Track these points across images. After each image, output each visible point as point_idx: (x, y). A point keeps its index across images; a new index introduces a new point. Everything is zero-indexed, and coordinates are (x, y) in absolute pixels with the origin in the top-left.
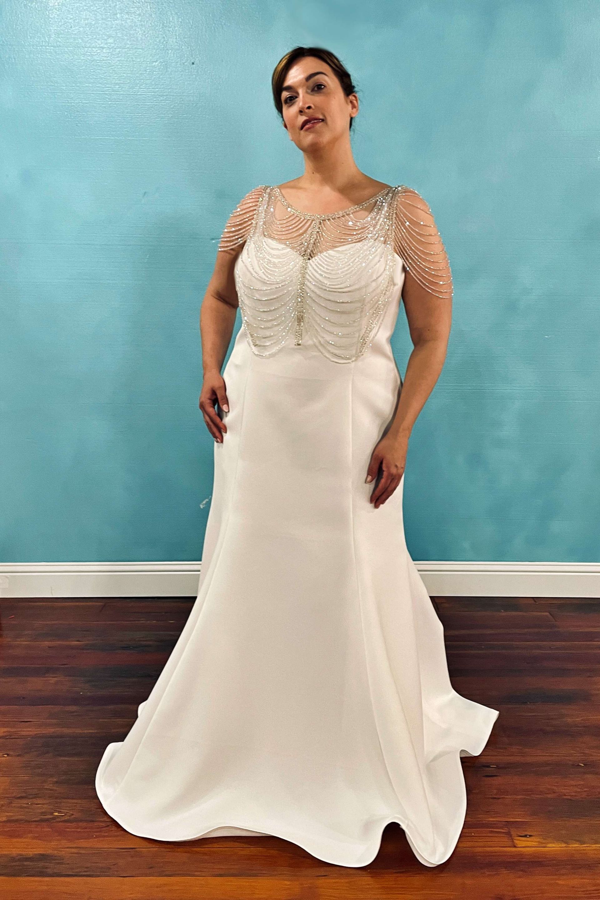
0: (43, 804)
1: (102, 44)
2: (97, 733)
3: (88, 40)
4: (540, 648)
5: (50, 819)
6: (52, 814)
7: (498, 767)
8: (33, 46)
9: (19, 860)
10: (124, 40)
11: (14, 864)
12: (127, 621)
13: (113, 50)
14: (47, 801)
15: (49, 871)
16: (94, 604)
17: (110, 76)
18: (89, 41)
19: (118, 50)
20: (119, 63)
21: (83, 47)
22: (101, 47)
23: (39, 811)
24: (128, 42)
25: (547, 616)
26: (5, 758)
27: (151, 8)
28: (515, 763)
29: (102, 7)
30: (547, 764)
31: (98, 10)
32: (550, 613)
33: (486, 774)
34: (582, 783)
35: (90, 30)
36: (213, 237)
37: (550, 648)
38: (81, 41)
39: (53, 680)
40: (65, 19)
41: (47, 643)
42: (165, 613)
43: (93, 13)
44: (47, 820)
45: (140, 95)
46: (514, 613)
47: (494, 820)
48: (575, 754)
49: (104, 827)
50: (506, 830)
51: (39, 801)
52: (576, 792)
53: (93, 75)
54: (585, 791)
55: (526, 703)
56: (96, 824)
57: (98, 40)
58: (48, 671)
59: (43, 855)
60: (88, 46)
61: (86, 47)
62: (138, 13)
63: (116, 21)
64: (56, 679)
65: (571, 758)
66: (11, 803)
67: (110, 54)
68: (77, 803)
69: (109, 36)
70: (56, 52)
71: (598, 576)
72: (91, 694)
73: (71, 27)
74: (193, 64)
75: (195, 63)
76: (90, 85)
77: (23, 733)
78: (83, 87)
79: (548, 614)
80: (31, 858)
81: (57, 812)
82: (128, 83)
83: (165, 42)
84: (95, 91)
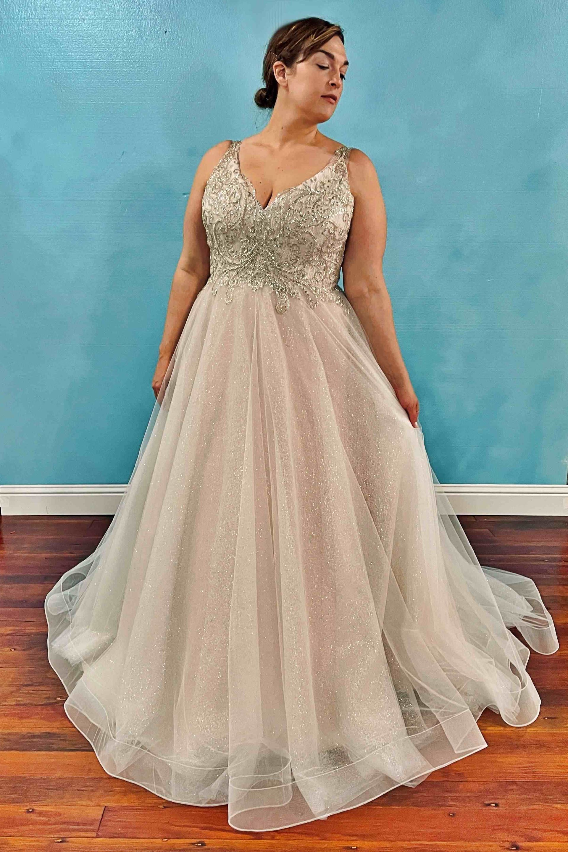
0: (47, 691)
1: (83, 15)
3: (70, 13)
5: (53, 703)
6: (55, 699)
8: (21, 19)
9: (29, 737)
10: (103, 11)
11: (25, 740)
13: (93, 21)
14: (51, 689)
15: (55, 746)
16: (84, 521)
17: (91, 45)
18: (72, 13)
19: (98, 21)
20: (99, 33)
21: (66, 19)
22: (82, 19)
23: (44, 696)
24: (107, 13)
25: (486, 532)
26: (13, 652)
32: (489, 530)
37: (490, 560)
38: (64, 13)
41: (44, 555)
44: (51, 704)
45: (118, 62)
51: (42, 688)
53: (75, 44)
57: (80, 12)
58: (46, 578)
59: (49, 733)
60: (71, 17)
61: (69, 19)
66: (20, 689)
67: (90, 25)
69: (90, 9)
70: (42, 24)
74: (166, 32)
75: (167, 32)
76: (73, 54)
77: (27, 631)
78: (66, 55)
79: (487, 530)
80: (39, 735)
81: (59, 697)
82: (107, 51)
83: (139, 13)
84: (77, 59)
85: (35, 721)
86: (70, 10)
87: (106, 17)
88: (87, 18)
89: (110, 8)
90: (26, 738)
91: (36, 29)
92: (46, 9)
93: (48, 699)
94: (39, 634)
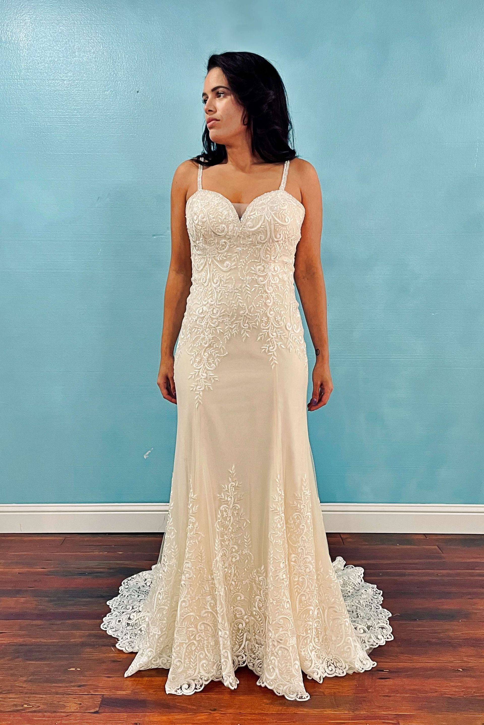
2: (58, 642)
4: (429, 575)
5: (21, 709)
7: (390, 672)
10: (81, 73)
12: (81, 552)
13: (72, 82)
16: (55, 538)
17: (70, 103)
18: (53, 75)
19: (77, 82)
21: (47, 80)
22: (62, 80)
24: (85, 75)
25: (435, 549)
27: (103, 47)
28: (404, 668)
29: (63, 47)
30: (432, 669)
31: (60, 50)
32: (438, 546)
33: (380, 677)
34: (460, 684)
35: (53, 66)
36: (155, 234)
37: (437, 575)
38: (46, 75)
39: (23, 600)
40: (33, 57)
41: (17, 570)
42: (115, 545)
43: (56, 52)
44: (18, 711)
45: (94, 118)
46: (409, 547)
47: (385, 713)
48: (455, 661)
49: (64, 717)
50: (395, 721)
52: (455, 692)
53: (56, 102)
54: (463, 691)
55: (416, 620)
56: (58, 714)
57: (60, 74)
58: (17, 592)
60: (52, 79)
61: (50, 80)
62: (92, 51)
63: (74, 59)
64: (24, 599)
65: (451, 665)
67: (70, 85)
68: (42, 698)
69: (69, 71)
70: (25, 84)
71: (482, 516)
72: (53, 611)
73: (38, 64)
75: (139, 91)
76: (54, 111)
78: (48, 112)
79: (436, 547)
81: (25, 704)
82: (85, 109)
83: (114, 75)
84: (58, 115)
86: (51, 72)
87: (84, 78)
88: (66, 79)
89: (87, 70)
91: (21, 88)
92: (29, 71)
93: (16, 705)
94: (9, 645)
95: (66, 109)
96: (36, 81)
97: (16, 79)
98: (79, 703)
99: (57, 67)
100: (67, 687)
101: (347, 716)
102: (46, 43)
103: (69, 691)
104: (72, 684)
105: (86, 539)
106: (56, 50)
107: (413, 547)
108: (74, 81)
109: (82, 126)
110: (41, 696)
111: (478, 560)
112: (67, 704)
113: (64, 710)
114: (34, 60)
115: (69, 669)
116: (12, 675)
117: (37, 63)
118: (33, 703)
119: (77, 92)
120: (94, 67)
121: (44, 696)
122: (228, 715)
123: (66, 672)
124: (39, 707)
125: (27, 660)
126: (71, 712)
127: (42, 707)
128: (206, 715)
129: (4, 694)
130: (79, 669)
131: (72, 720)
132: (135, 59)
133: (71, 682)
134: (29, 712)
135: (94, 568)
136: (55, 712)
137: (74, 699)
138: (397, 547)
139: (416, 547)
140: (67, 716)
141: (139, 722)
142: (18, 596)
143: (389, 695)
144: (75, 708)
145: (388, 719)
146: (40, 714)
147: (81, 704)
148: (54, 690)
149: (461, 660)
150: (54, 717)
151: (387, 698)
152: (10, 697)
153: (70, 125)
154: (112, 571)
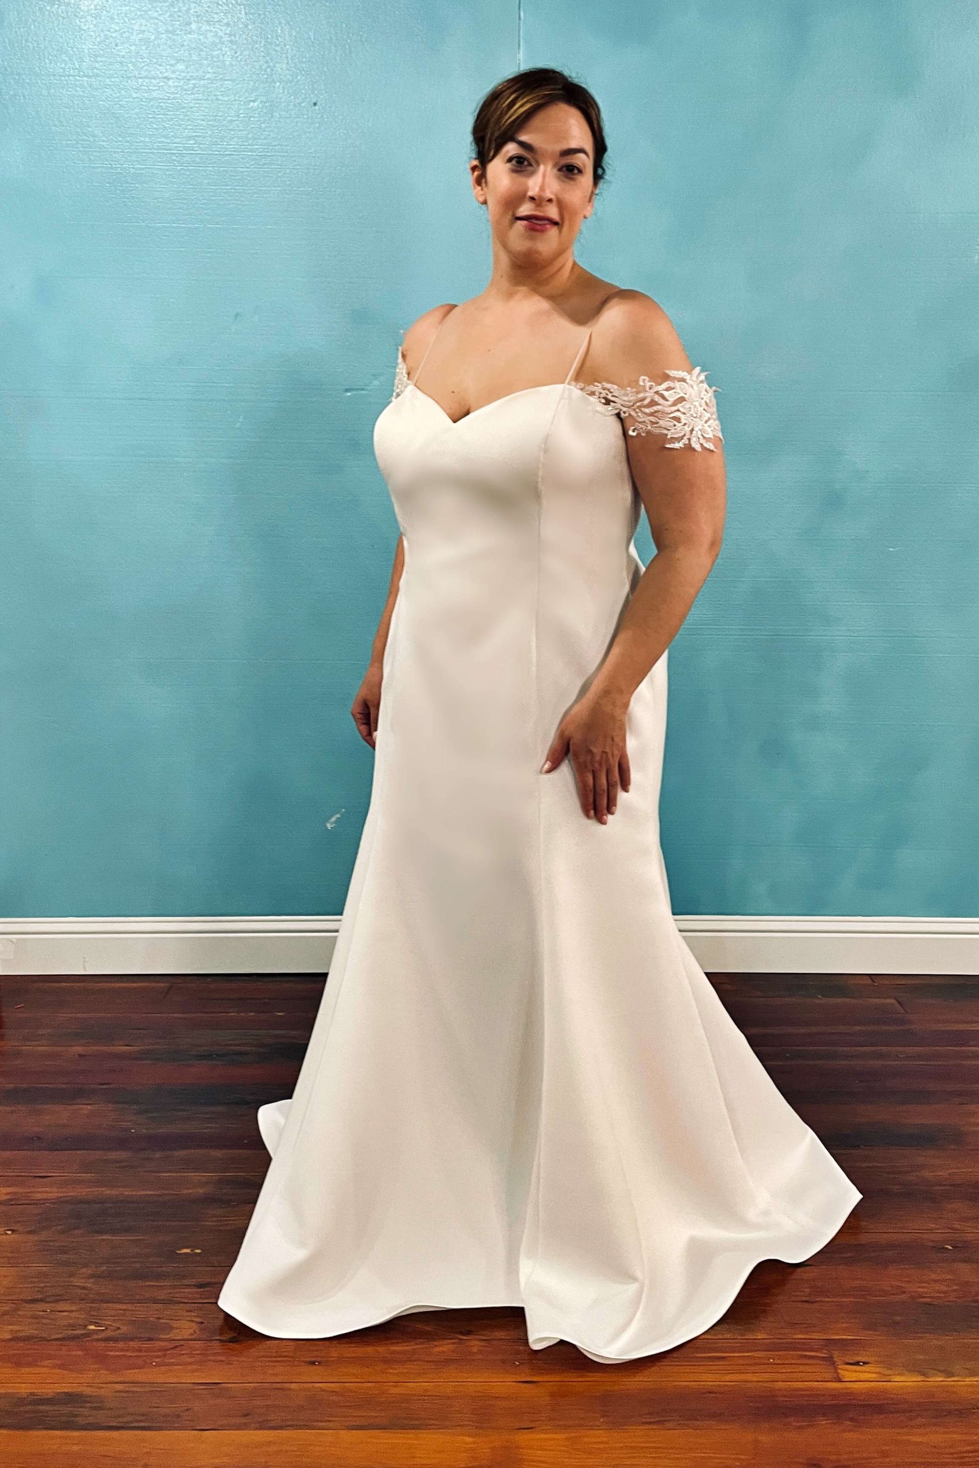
0: (70, 1311)
1: (166, 72)
3: (144, 66)
4: (881, 1056)
5: (82, 1335)
6: (85, 1327)
8: (54, 75)
9: (32, 1403)
10: (202, 65)
11: (23, 1409)
12: (207, 1013)
13: (184, 83)
14: (78, 1307)
15: (80, 1421)
16: (154, 984)
17: (180, 125)
19: (193, 82)
21: (135, 77)
22: (165, 78)
23: (64, 1323)
24: (209, 69)
25: (892, 1004)
26: (8, 1237)
27: (246, 14)
29: (166, 12)
30: (893, 1246)
31: (160, 18)
32: (897, 1000)
34: (949, 1277)
35: (146, 49)
36: (349, 387)
38: (132, 68)
39: (86, 1109)
40: (107, 32)
41: (77, 1048)
42: (270, 999)
43: (152, 21)
44: (76, 1338)
45: (229, 155)
46: (838, 1000)
47: (804, 1337)
48: (938, 1229)
49: (170, 1349)
50: (826, 1353)
51: (64, 1307)
52: (939, 1292)
53: (152, 122)
54: (954, 1290)
56: (157, 1344)
57: (161, 65)
58: (79, 1094)
59: (69, 1394)
60: (144, 75)
61: (140, 78)
62: (225, 21)
63: (189, 36)
64: (91, 1107)
65: (930, 1236)
66: (18, 1309)
67: (179, 89)
68: (125, 1310)
69: (179, 60)
70: (91, 86)
72: (148, 1132)
73: (116, 45)
74: (315, 104)
75: (318, 103)
76: (147, 139)
77: (39, 1196)
78: (136, 142)
79: (893, 1001)
80: (49, 1399)
81: (92, 1323)
82: (210, 136)
83: (269, 70)
84: (155, 149)
85: (44, 1370)
86: (143, 62)
87: (208, 76)
88: (173, 76)
89: (215, 59)
90: (26, 1405)
91: (81, 94)
92: (99, 59)
93: (73, 1327)
94: (60, 1201)
95: (173, 136)
96: (113, 80)
97: (72, 76)
98: (199, 1320)
99: (154, 52)
100: (174, 1287)
101: (728, 1343)
102: (131, 4)
103: (178, 1295)
104: (185, 1282)
105: (212, 986)
106: (152, 18)
107: (847, 1000)
108: (189, 80)
109: (205, 171)
110: (124, 1307)
111: (969, 1027)
112: (175, 1324)
113: (168, 1336)
114: (108, 39)
115: (178, 1250)
116: (66, 1264)
117: (114, 44)
118: (107, 1323)
119: (195, 104)
120: (229, 53)
121: (129, 1307)
122: (495, 1342)
123: (172, 1256)
124: (119, 1328)
125: (97, 1232)
126: (182, 1340)
127: (124, 1329)
128: (453, 1343)
129: (50, 1302)
130: (198, 1251)
131: (185, 1357)
132: (310, 38)
133: (184, 1277)
134: (98, 1340)
135: (231, 1045)
136: (150, 1339)
137: (188, 1311)
138: (817, 1001)
139: (853, 1001)
140: (176, 1347)
141: (319, 1359)
142: (79, 1101)
143: (813, 1299)
144: (191, 1331)
145: (812, 1350)
146: (121, 1345)
147: (202, 1323)
148: (147, 1295)
149: (950, 1228)
150: (148, 1350)
151: (806, 1305)
152: (59, 1309)
153: (179, 168)
154: (261, 1050)
